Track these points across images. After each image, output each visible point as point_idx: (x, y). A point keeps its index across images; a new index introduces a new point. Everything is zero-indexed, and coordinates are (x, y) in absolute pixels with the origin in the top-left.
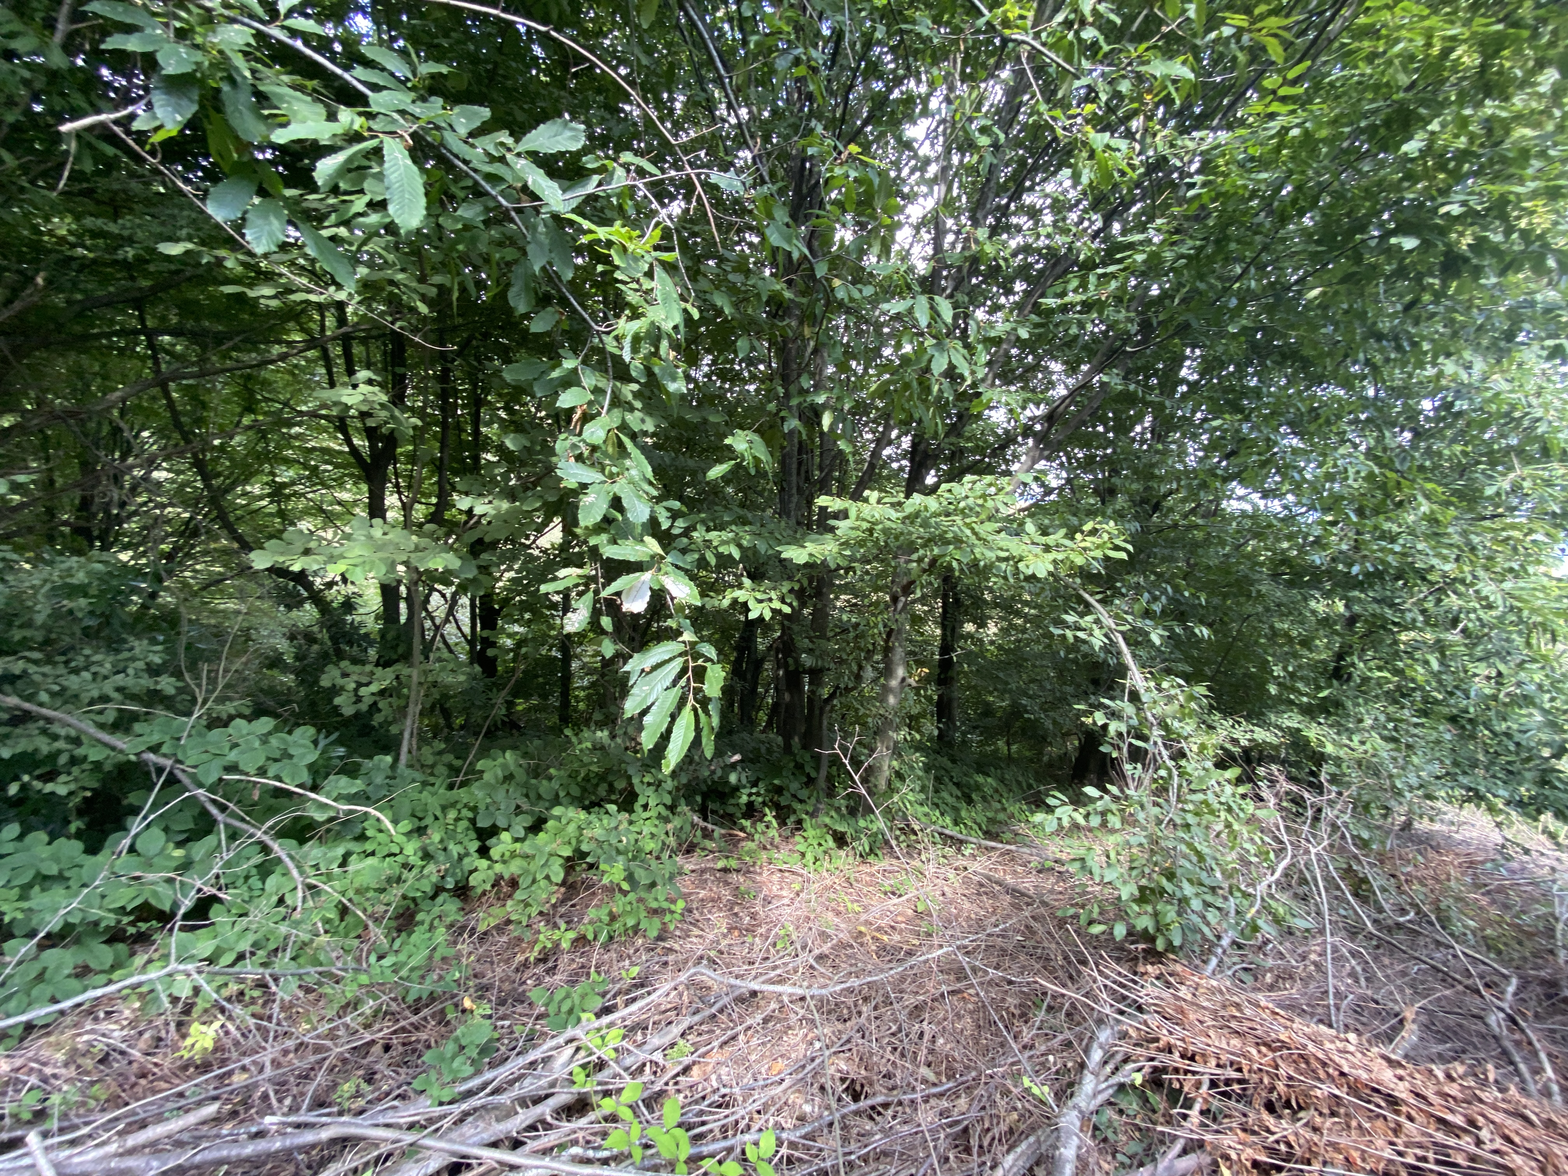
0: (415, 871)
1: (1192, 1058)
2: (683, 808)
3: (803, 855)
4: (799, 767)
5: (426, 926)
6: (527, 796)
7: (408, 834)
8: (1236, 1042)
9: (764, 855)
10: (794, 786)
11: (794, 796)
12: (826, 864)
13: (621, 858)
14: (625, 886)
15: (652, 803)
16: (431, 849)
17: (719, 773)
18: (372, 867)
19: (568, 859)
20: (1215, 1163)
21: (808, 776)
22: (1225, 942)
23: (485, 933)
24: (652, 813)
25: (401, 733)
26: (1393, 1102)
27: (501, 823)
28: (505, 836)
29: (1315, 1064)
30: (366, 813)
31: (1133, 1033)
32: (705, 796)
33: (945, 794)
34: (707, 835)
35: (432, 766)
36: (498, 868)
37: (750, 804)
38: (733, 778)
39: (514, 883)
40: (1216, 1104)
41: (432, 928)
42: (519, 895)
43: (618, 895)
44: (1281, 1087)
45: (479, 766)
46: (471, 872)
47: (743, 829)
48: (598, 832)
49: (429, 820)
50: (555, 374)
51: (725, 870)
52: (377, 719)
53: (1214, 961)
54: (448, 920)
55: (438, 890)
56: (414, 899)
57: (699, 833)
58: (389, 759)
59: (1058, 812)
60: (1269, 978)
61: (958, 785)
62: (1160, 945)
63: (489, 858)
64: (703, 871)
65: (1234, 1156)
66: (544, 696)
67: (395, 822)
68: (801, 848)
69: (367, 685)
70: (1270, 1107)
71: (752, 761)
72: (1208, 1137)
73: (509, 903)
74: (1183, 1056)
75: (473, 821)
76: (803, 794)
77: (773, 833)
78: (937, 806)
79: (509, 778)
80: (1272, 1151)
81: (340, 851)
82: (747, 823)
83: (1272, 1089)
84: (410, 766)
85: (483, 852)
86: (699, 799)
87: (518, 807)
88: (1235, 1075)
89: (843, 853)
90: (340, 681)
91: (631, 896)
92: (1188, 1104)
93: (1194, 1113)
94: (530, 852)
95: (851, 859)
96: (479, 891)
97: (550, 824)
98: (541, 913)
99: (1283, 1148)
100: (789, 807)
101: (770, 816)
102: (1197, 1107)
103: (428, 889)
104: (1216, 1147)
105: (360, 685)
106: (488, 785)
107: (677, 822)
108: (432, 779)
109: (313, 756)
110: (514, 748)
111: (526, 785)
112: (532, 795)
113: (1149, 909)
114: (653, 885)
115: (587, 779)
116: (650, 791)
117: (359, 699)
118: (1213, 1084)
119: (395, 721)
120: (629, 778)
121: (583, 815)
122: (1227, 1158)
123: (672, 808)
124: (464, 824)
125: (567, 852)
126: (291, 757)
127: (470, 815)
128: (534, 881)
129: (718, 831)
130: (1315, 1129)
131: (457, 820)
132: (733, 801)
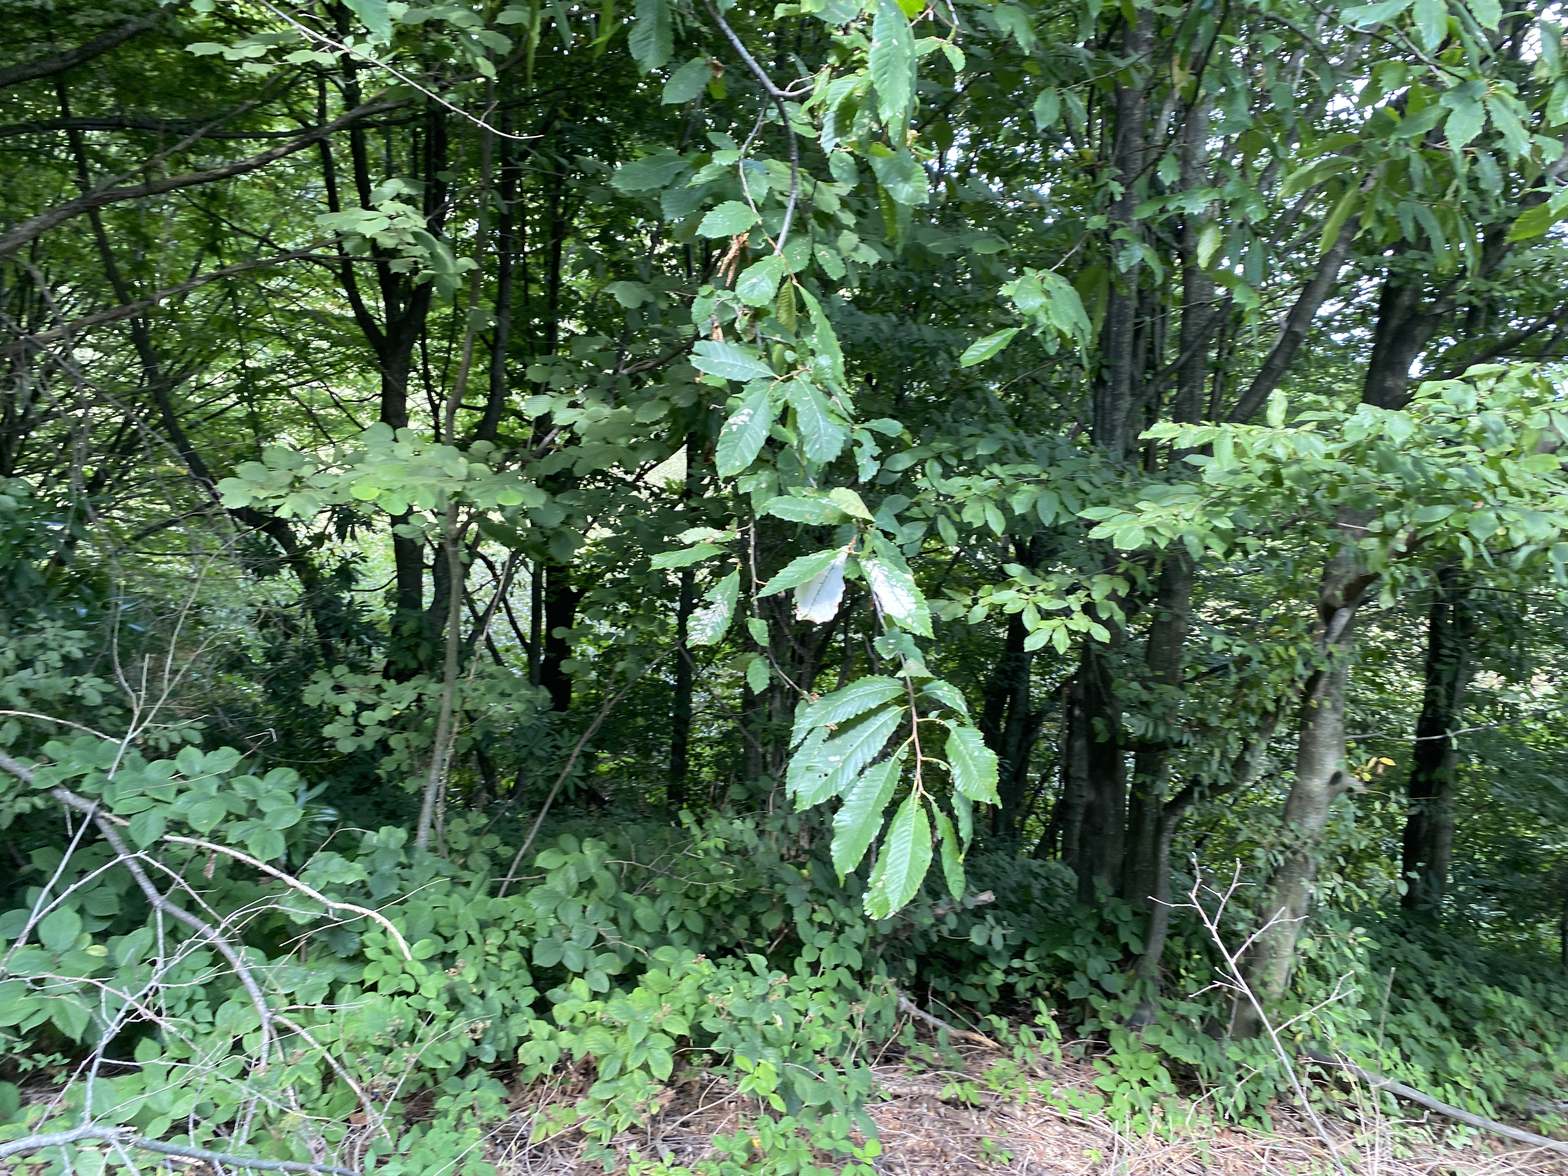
0: (437, 1025)
2: (881, 978)
3: (1108, 1097)
4: (1108, 930)
5: (451, 1120)
6: (615, 921)
7: (428, 962)
9: (1031, 1088)
10: (1097, 965)
11: (1095, 984)
12: (1155, 1122)
13: (769, 1051)
14: (778, 1104)
15: (826, 963)
16: (461, 992)
17: (952, 922)
18: (372, 1008)
19: (681, 1040)
21: (1125, 948)
23: (541, 1148)
24: (828, 980)
25: (420, 794)
27: (573, 963)
28: (580, 987)
30: (366, 919)
32: (923, 962)
33: (1414, 1018)
34: (924, 1034)
35: (466, 853)
36: (566, 1039)
37: (1007, 990)
38: (977, 937)
39: (589, 1070)
41: (459, 1125)
42: (597, 1091)
43: (765, 1119)
45: (542, 860)
46: (522, 1040)
48: (732, 1002)
49: (459, 944)
50: (702, 177)
51: (957, 1104)
52: (386, 766)
54: (485, 1116)
55: (470, 1063)
56: (433, 1072)
57: (910, 1029)
58: (402, 834)
61: (1443, 1003)
63: (552, 1022)
64: (915, 1100)
66: (645, 751)
67: (410, 939)
68: (1106, 1082)
69: (373, 707)
71: (1011, 907)
73: (581, 1102)
75: (527, 954)
76: (1115, 982)
77: (1051, 1047)
78: (1396, 1040)
79: (587, 885)
81: (327, 977)
82: (1001, 1023)
84: (433, 850)
85: (542, 1008)
86: (911, 965)
87: (600, 938)
89: (1189, 1107)
90: (332, 698)
91: (788, 1124)
94: (619, 1019)
95: (1205, 1120)
96: (533, 1074)
97: (651, 976)
98: (632, 1128)
100: (1083, 1003)
101: (1045, 1016)
103: (457, 1060)
105: (362, 707)
106: (553, 895)
107: (868, 1003)
108: (466, 876)
109: (292, 817)
110: (596, 835)
111: (614, 902)
112: (624, 921)
114: (827, 1109)
115: (715, 903)
116: (824, 939)
117: (360, 731)
119: (411, 772)
120: (789, 910)
121: (706, 966)
123: (862, 976)
124: (512, 958)
125: (681, 1028)
126: (261, 814)
127: (524, 943)
128: (623, 1071)
129: (946, 1030)
131: (503, 948)
132: (976, 979)
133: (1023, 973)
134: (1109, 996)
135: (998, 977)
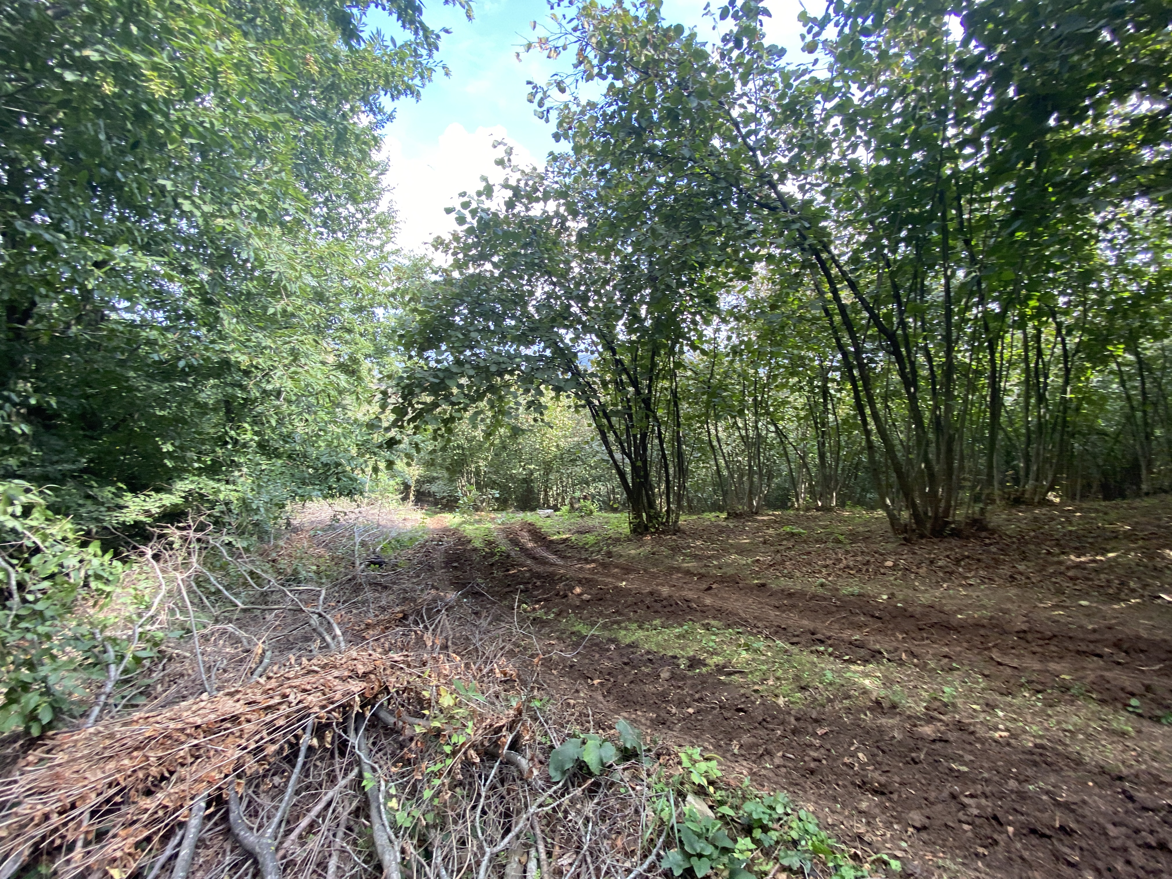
1: (71, 808)
20: (106, 873)
22: (109, 687)
26: (234, 719)
40: (96, 827)
44: (154, 770)
53: (97, 710)
60: (159, 688)
62: (35, 732)
65: (118, 854)
70: (148, 793)
72: (93, 859)
74: (60, 814)
80: (151, 823)
83: (148, 776)
88: (112, 791)
92: (71, 850)
93: (78, 852)
99: (160, 813)
102: (80, 843)
104: (101, 861)
113: (15, 707)
118: (94, 813)
122: (113, 860)
130: (183, 780)
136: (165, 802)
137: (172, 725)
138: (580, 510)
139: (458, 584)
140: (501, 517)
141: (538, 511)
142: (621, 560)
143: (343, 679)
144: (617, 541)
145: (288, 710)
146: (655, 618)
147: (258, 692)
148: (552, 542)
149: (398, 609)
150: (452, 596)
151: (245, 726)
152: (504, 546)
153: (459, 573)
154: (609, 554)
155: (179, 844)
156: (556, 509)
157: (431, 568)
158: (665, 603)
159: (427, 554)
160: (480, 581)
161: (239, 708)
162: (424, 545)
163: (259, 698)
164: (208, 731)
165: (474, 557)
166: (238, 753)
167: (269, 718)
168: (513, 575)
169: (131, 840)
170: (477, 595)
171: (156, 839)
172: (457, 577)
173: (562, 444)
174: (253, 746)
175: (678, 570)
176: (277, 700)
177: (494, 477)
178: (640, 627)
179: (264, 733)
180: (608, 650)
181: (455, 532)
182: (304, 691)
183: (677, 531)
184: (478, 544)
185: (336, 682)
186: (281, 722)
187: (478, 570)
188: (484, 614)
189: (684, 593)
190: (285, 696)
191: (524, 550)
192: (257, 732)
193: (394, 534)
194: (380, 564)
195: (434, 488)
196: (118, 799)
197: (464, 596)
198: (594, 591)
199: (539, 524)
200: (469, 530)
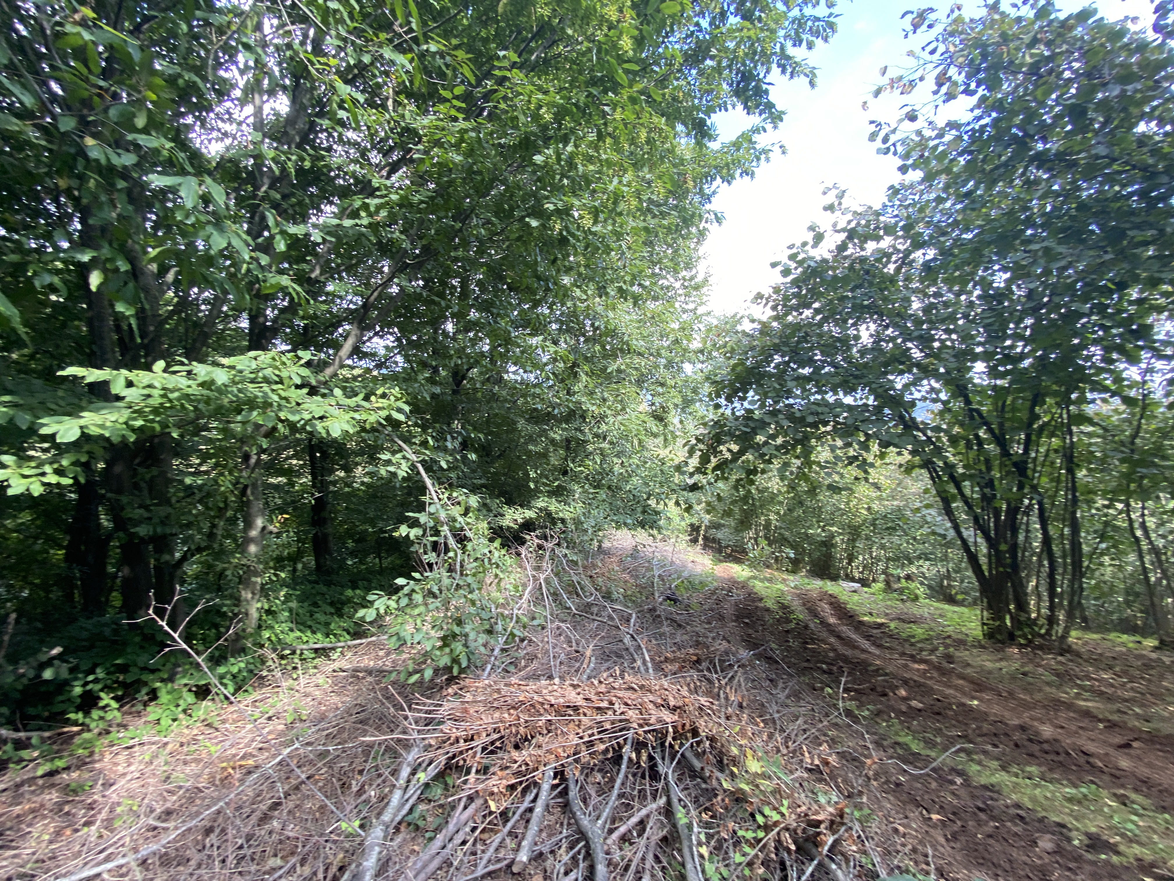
1: (472, 739)
3: (157, 722)
8: (497, 715)
9: (106, 741)
11: (144, 669)
12: (185, 721)
20: (486, 801)
22: (497, 652)
26: (576, 708)
29: (538, 706)
31: (433, 742)
32: (13, 705)
33: (318, 615)
37: (85, 695)
38: (51, 675)
40: (484, 761)
44: (522, 730)
47: (76, 723)
51: (51, 774)
53: (489, 667)
57: (10, 746)
59: (376, 605)
60: (523, 663)
61: (331, 604)
62: (455, 672)
64: (19, 786)
65: (495, 790)
68: (155, 716)
70: (517, 747)
71: (80, 649)
72: (480, 787)
74: (466, 741)
77: (114, 715)
78: (308, 627)
80: (518, 774)
82: (80, 716)
83: (518, 733)
88: (496, 736)
89: (205, 704)
92: (468, 773)
93: (472, 777)
95: (213, 706)
99: (524, 768)
100: (138, 682)
101: (106, 699)
102: (474, 770)
104: (485, 790)
113: (447, 650)
118: (484, 749)
122: (492, 794)
130: (540, 747)
132: (61, 698)
133: (96, 681)
134: (153, 671)
135: (78, 690)
136: (528, 760)
137: (536, 697)
138: (901, 591)
139: (751, 644)
140: (793, 580)
141: (841, 582)
142: (969, 670)
143: (657, 706)
144: (961, 643)
145: (613, 717)
146: (1030, 764)
147: (593, 692)
148: (861, 623)
149: (691, 651)
150: (744, 654)
151: (582, 717)
152: (801, 614)
153: (750, 631)
154: (949, 659)
155: (534, 800)
156: (864, 583)
157: (721, 618)
158: (1046, 746)
159: (718, 602)
160: (773, 646)
161: (580, 701)
162: (713, 593)
163: (594, 698)
164: (558, 713)
165: (767, 618)
166: (576, 741)
167: (599, 718)
168: (813, 651)
169: (505, 782)
170: (770, 660)
171: (520, 789)
172: (749, 635)
173: (875, 507)
174: (586, 739)
175: (1069, 706)
176: (605, 704)
177: (787, 534)
178: (1003, 768)
179: (595, 731)
180: (953, 783)
181: (744, 585)
182: (626, 704)
183: (1065, 650)
184: (770, 604)
185: (651, 706)
186: (608, 726)
187: (772, 633)
188: (781, 685)
189: (1080, 742)
190: (611, 703)
191: (824, 623)
192: (591, 728)
193: (685, 574)
194: (675, 601)
195: (719, 535)
196: (498, 744)
197: (758, 656)
198: (927, 700)
199: (843, 597)
200: (759, 586)
